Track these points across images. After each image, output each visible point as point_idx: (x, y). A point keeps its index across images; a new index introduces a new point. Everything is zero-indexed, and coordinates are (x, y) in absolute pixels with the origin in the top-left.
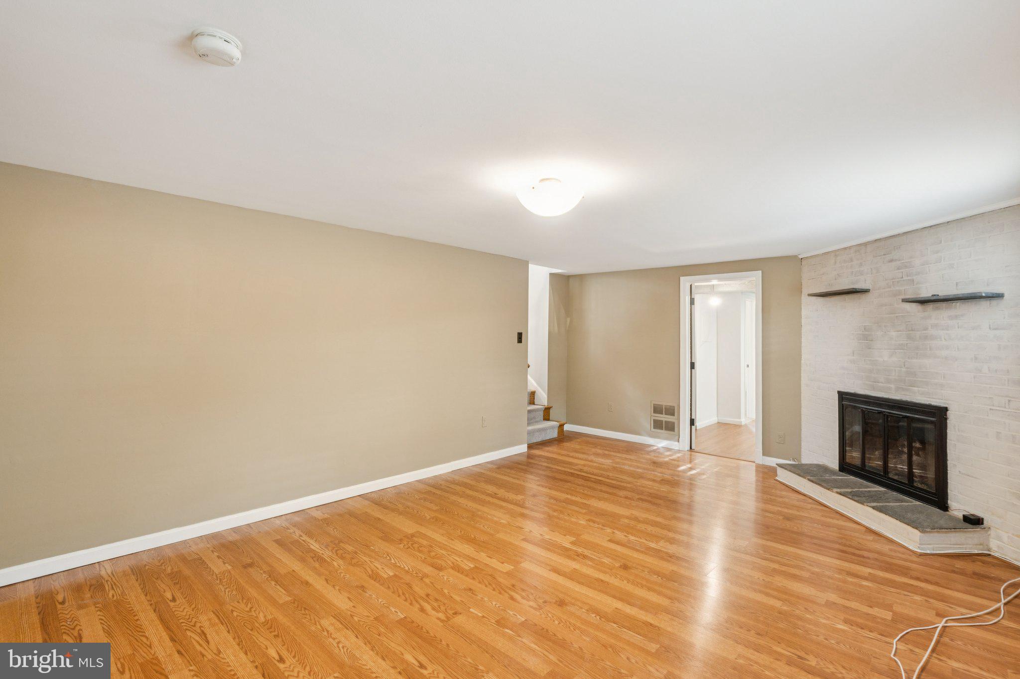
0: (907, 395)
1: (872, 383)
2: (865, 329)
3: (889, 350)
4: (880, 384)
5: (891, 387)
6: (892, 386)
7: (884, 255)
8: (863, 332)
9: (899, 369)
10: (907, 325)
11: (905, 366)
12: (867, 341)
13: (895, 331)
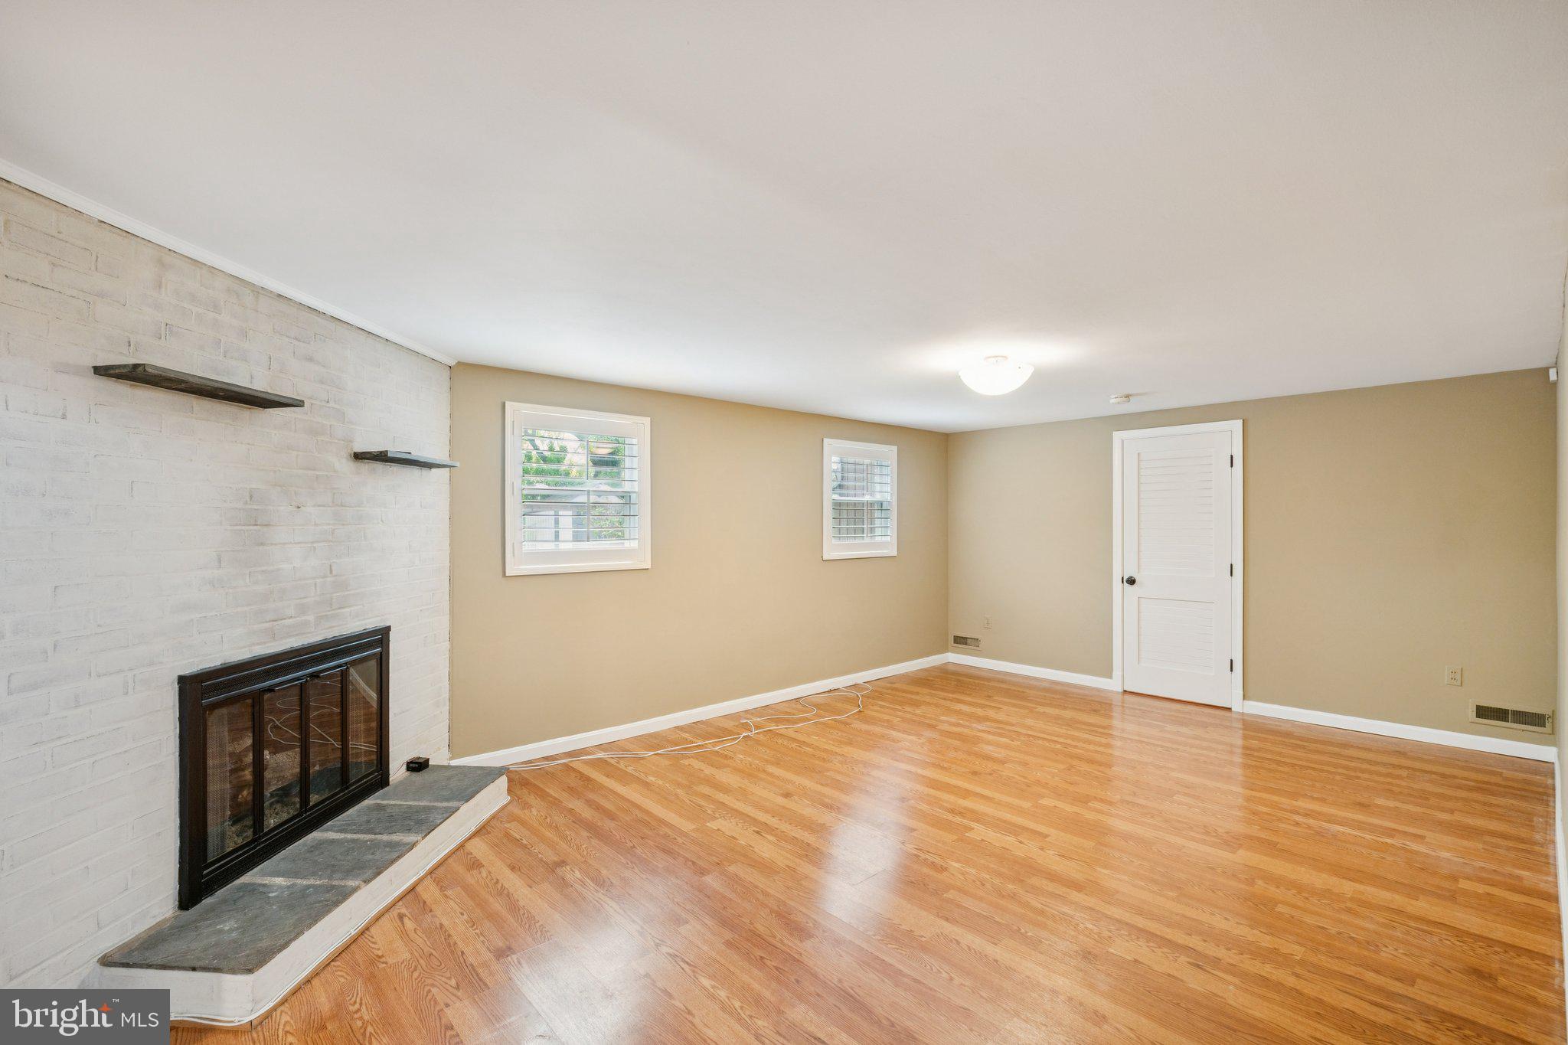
0: (334, 627)
1: (267, 625)
2: (251, 497)
3: (303, 545)
4: (288, 622)
5: (309, 621)
6: (311, 618)
7: (296, 339)
8: (246, 503)
9: (321, 580)
10: (334, 494)
11: (331, 572)
12: (255, 527)
13: (314, 506)
